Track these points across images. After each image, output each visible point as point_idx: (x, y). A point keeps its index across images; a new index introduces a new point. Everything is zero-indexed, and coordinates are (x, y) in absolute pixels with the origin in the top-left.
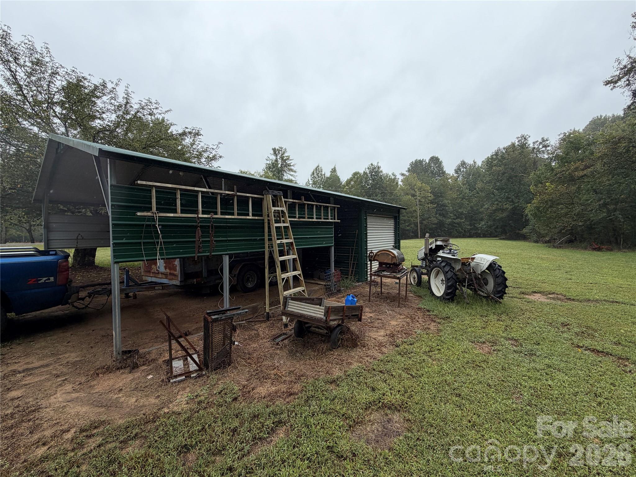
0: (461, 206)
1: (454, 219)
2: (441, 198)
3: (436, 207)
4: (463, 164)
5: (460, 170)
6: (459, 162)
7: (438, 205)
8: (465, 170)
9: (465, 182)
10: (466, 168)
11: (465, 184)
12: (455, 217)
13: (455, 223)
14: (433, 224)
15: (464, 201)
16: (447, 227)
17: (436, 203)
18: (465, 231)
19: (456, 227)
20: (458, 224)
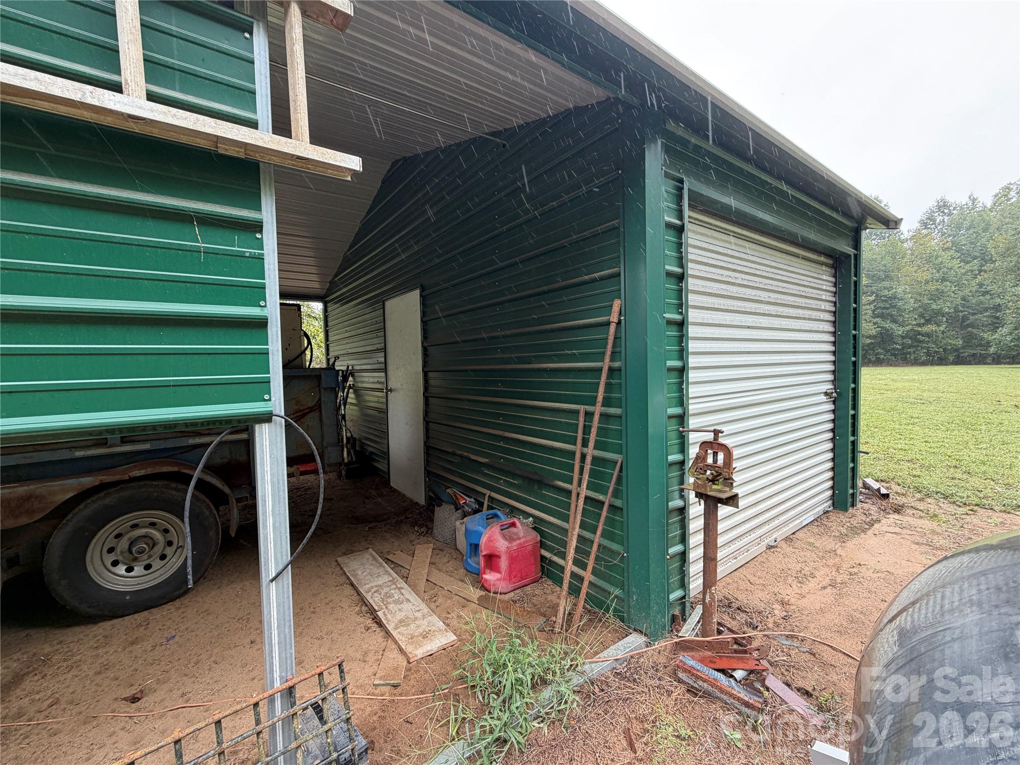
0: (937, 296)
1: (919, 325)
2: (886, 284)
3: (874, 301)
4: (943, 206)
5: (934, 220)
6: (931, 203)
7: (877, 296)
8: (946, 218)
9: (949, 244)
10: (950, 214)
11: (948, 249)
12: (923, 321)
13: (919, 333)
14: (867, 337)
15: (946, 286)
16: (900, 342)
17: (873, 293)
18: (945, 350)
19: (923, 342)
20: (928, 335)
